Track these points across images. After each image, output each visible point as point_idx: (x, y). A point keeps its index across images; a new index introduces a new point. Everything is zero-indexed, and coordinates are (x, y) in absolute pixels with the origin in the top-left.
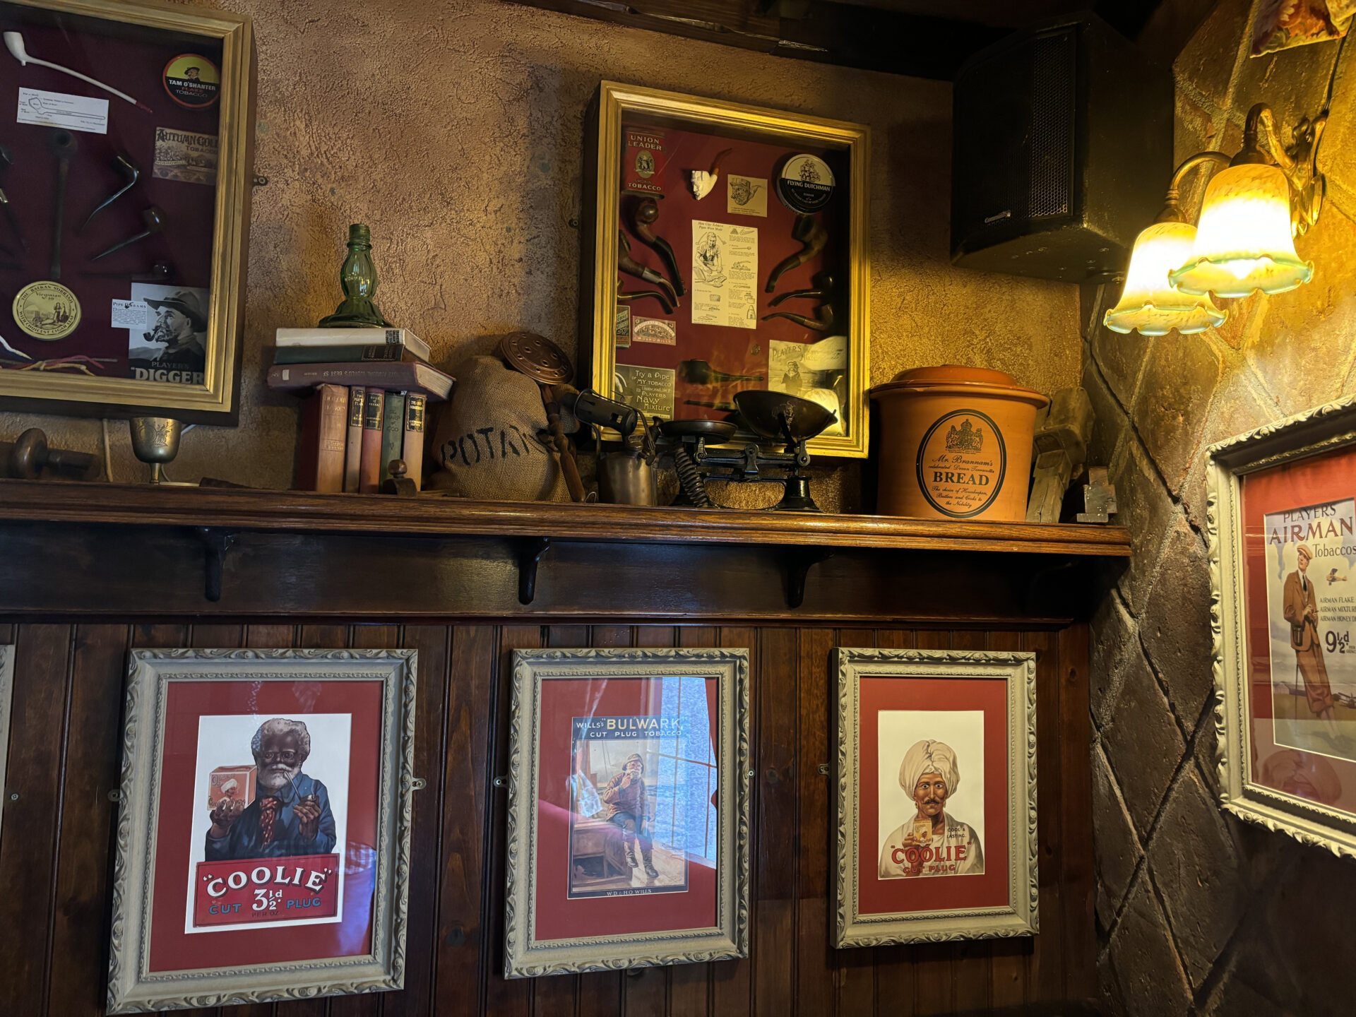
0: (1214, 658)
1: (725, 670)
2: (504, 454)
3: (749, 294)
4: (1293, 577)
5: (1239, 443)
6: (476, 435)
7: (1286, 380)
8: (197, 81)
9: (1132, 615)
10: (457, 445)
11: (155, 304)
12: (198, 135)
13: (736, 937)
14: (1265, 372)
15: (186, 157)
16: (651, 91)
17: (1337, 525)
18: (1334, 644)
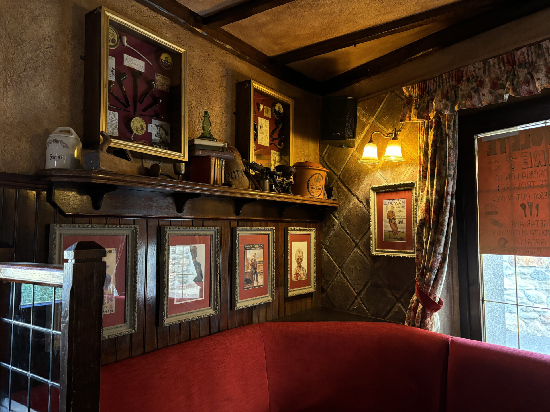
0: (370, 227)
1: (270, 232)
2: (241, 177)
3: (267, 138)
4: (390, 212)
5: (379, 187)
6: (235, 172)
7: (388, 176)
8: (167, 61)
9: (337, 219)
10: (230, 174)
11: (157, 126)
12: (164, 77)
13: (272, 296)
14: (383, 173)
15: (162, 83)
16: (259, 84)
17: (401, 203)
18: (400, 223)
